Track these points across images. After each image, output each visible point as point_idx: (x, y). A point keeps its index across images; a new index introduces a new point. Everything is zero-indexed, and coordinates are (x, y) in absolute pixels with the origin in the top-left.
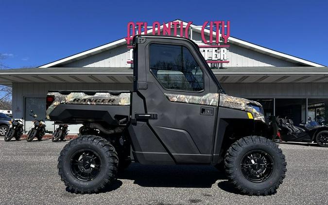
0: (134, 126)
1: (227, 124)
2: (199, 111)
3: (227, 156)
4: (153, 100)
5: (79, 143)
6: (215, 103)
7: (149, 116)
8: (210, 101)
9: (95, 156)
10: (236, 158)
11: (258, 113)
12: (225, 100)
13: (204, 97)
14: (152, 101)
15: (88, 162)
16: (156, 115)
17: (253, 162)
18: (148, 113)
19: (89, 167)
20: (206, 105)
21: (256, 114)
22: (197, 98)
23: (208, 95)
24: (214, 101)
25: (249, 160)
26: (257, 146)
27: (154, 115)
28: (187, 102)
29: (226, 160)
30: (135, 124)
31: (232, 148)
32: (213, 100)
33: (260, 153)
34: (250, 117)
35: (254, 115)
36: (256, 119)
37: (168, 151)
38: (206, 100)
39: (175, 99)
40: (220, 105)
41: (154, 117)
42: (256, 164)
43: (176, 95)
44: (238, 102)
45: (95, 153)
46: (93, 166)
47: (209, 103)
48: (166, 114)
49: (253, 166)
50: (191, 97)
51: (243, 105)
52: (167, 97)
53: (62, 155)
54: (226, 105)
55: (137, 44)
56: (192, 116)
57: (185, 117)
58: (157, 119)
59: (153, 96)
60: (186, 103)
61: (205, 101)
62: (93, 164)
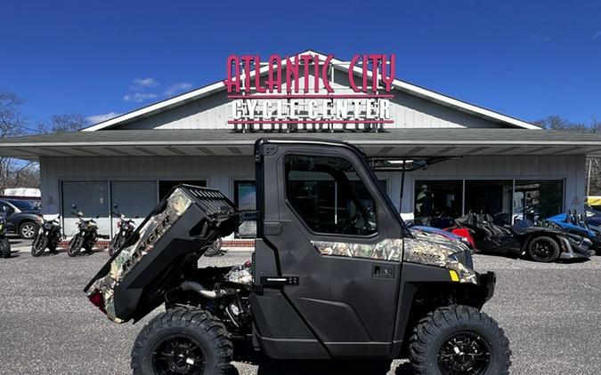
0: (258, 297)
1: (416, 289)
2: (370, 270)
3: (414, 341)
4: (292, 252)
5: (166, 326)
6: (397, 256)
7: (284, 280)
8: (388, 254)
9: (194, 345)
10: (429, 347)
11: (466, 271)
12: (412, 251)
13: (378, 246)
14: (289, 254)
15: (181, 355)
16: (298, 278)
17: (457, 350)
18: (283, 275)
19: (184, 363)
20: (382, 260)
21: (463, 272)
22: (367, 248)
23: (385, 242)
24: (396, 253)
25: (452, 348)
26: (465, 326)
27: (292, 278)
28: (350, 255)
29: (413, 348)
30: (261, 294)
31: (423, 327)
32: (393, 251)
33: (467, 336)
34: (455, 277)
35: (461, 274)
36: (463, 281)
37: (317, 337)
38: (381, 251)
39: (329, 251)
40: (405, 259)
41: (293, 282)
42: (462, 353)
43: (331, 243)
44: (435, 254)
45: (194, 341)
46: (190, 361)
47: (387, 257)
48: (314, 276)
49: (457, 357)
50: (356, 246)
51: (443, 257)
52: (315, 247)
53: (136, 347)
54: (415, 260)
55: (262, 157)
56: (357, 279)
57: (347, 281)
58: (298, 284)
59: (290, 245)
60: (348, 256)
61: (380, 253)
62: (191, 357)
